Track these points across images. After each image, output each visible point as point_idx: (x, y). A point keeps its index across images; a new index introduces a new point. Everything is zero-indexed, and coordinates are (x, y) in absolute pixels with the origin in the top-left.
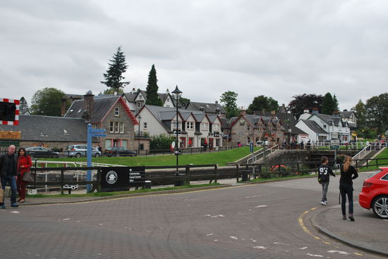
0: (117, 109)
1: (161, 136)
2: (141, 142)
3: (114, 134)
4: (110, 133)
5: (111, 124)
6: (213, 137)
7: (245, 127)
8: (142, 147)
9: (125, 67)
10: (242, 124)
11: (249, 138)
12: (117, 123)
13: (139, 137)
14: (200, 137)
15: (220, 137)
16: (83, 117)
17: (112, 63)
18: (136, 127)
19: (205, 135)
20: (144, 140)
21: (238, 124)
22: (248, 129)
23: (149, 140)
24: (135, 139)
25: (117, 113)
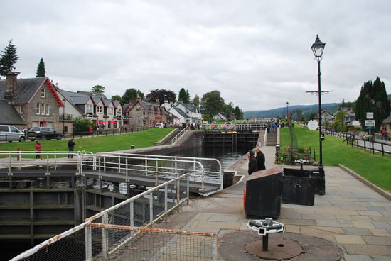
0: (43, 91)
1: (77, 119)
2: (66, 124)
3: (40, 116)
4: (36, 115)
5: (38, 105)
6: (116, 120)
7: (141, 112)
8: (66, 129)
9: (16, 59)
10: (137, 110)
11: (144, 121)
12: (43, 105)
13: (64, 119)
14: (107, 120)
15: (122, 120)
16: (5, 97)
17: (4, 54)
18: (61, 109)
19: (111, 118)
20: (67, 122)
21: (135, 109)
22: (144, 114)
23: (71, 122)
24: (60, 122)
25: (43, 95)
